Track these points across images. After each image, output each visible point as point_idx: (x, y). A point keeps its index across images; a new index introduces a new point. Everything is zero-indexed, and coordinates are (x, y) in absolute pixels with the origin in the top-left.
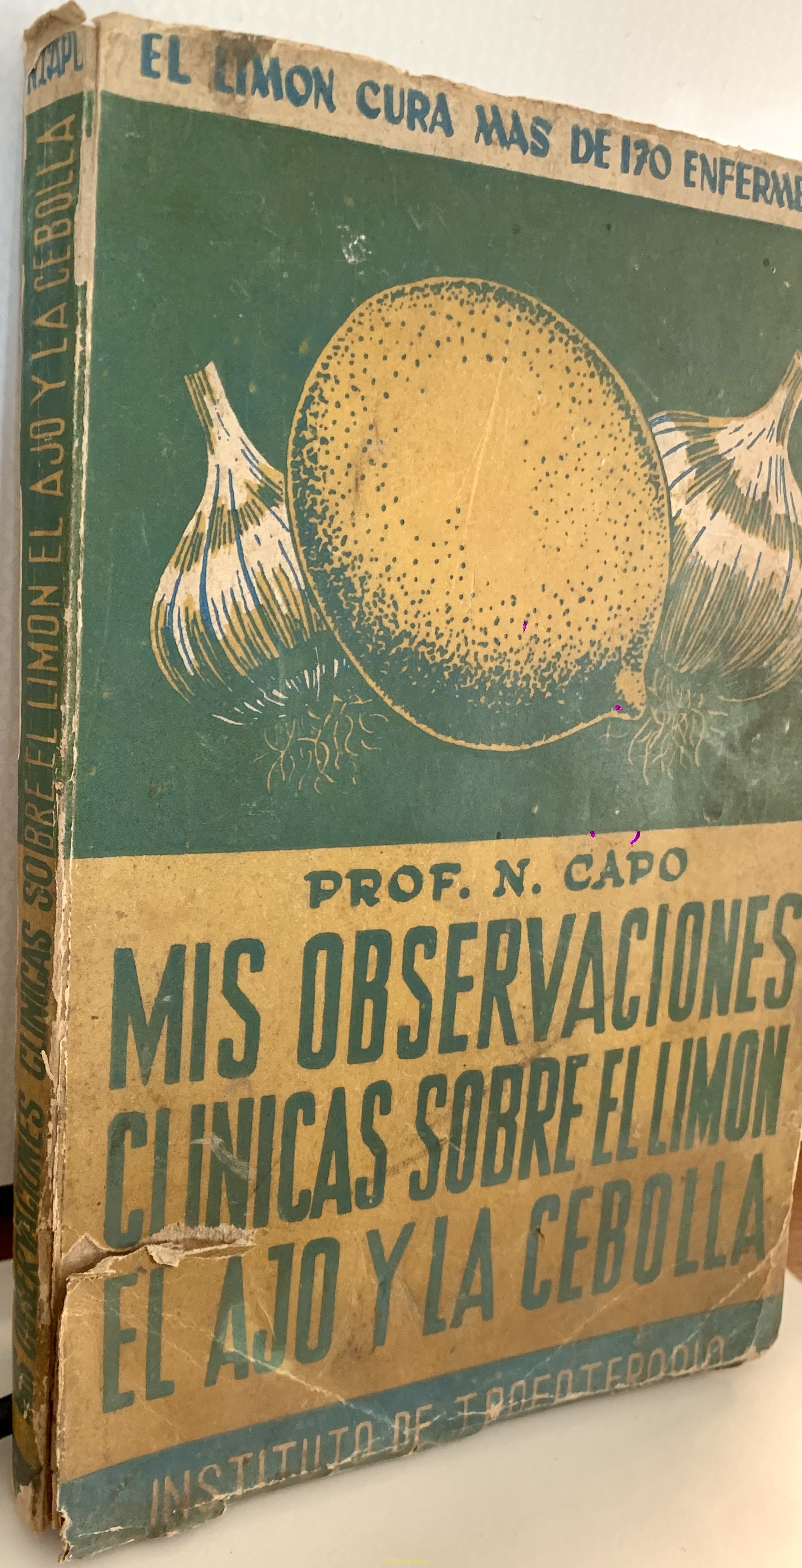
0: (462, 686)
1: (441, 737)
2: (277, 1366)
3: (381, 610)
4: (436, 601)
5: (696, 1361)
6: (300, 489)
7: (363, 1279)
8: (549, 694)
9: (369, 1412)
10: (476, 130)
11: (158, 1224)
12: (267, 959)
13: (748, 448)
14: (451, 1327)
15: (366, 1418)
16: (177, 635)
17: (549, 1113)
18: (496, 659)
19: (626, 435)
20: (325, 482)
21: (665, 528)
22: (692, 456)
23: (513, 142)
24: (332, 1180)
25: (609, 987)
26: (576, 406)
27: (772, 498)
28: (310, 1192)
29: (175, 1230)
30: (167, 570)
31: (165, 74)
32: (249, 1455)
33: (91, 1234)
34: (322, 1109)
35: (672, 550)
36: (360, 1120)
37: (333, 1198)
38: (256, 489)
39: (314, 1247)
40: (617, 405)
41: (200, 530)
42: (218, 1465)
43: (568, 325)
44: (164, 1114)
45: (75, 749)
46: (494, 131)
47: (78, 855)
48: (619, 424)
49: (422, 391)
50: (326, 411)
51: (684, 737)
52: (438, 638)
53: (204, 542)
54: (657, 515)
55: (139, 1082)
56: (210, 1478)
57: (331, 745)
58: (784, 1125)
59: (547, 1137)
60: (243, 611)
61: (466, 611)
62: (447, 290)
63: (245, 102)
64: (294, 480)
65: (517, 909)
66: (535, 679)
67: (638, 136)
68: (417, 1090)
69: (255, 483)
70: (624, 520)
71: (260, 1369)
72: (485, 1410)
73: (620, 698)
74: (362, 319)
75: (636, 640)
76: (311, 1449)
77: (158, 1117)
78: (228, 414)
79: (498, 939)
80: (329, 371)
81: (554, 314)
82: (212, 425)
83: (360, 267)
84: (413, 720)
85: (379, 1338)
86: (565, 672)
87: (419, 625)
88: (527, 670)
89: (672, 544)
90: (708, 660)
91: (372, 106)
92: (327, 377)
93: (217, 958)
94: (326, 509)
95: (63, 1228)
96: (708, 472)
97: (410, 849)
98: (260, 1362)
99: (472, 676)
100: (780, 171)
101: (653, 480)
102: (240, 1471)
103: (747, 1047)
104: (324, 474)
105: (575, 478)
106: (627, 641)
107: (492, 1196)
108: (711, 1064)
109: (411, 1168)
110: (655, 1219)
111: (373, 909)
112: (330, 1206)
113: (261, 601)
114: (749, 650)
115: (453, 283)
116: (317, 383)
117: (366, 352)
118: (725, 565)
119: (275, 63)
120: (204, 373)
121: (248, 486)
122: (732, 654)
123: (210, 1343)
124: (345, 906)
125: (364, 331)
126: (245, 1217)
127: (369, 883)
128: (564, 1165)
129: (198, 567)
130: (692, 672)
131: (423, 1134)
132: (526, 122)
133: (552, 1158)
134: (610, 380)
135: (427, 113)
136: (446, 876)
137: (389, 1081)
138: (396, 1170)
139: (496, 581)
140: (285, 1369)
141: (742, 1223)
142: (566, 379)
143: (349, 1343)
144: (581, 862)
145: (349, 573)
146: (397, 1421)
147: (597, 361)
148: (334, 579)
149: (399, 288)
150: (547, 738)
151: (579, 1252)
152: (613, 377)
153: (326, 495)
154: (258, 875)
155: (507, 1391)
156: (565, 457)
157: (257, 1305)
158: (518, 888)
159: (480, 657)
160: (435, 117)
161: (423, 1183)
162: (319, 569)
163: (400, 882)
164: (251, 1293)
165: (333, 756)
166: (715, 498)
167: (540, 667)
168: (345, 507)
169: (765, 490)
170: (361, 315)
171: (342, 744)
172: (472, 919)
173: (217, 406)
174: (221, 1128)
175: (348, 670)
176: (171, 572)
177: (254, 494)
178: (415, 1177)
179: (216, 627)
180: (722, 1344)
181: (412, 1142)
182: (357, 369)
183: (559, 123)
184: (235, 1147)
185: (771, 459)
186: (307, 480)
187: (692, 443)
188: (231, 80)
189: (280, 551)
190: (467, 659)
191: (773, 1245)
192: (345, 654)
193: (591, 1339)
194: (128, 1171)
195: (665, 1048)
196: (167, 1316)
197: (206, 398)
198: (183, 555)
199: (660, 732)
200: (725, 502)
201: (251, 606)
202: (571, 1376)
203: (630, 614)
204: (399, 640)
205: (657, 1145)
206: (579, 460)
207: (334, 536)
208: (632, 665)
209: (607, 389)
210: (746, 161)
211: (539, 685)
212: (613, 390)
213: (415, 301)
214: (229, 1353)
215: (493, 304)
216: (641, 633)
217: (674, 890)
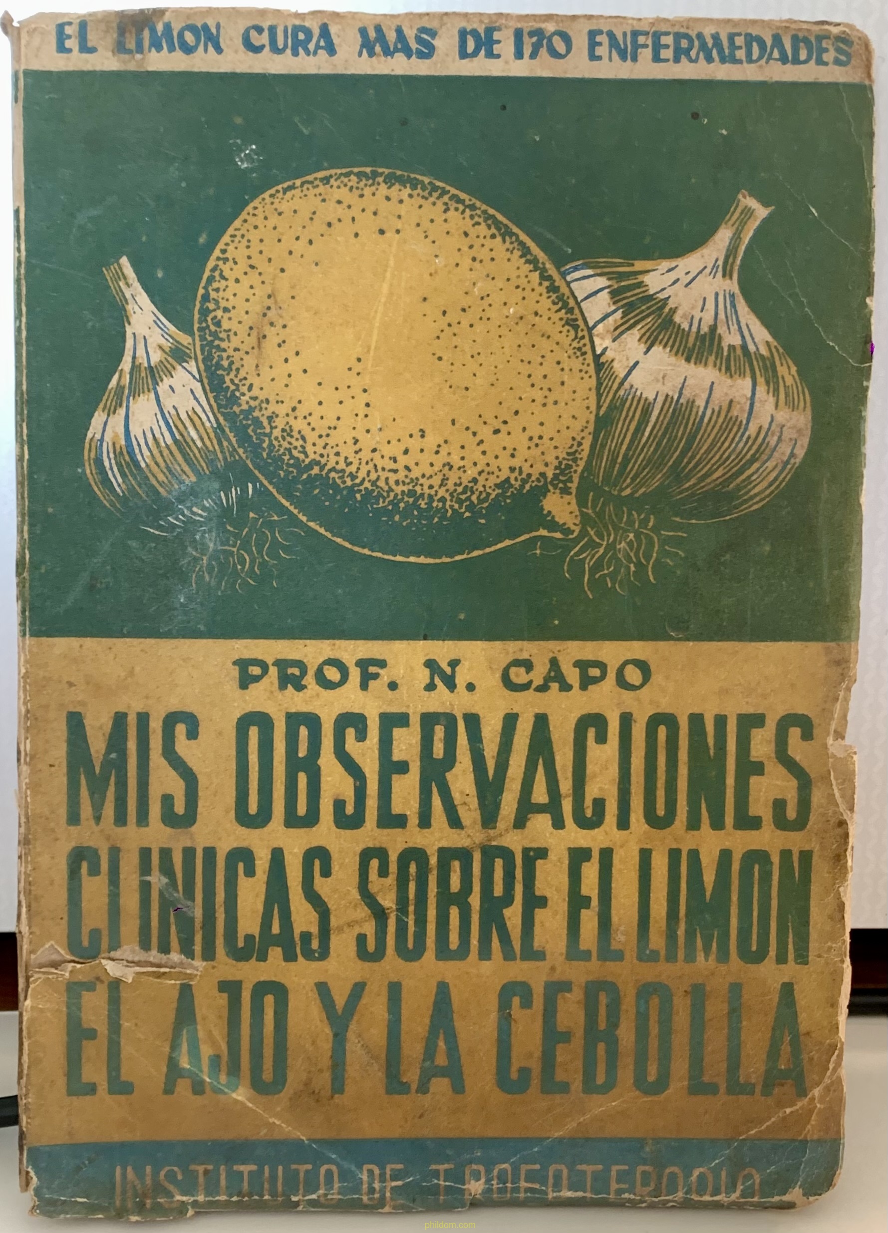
0: (375, 506)
1: (356, 549)
2: (234, 1091)
3: (290, 443)
4: (343, 434)
5: (723, 1188)
6: (207, 348)
7: (317, 1027)
8: (467, 514)
9: (334, 1156)
10: (359, 47)
11: (115, 945)
12: (201, 729)
13: (687, 286)
14: (417, 1092)
15: (330, 1161)
16: (107, 464)
17: (508, 899)
18: (408, 484)
19: (536, 285)
20: (229, 341)
21: (588, 365)
22: (616, 299)
23: (396, 50)
24: (276, 929)
25: (566, 786)
26: (477, 265)
27: (721, 330)
28: (254, 937)
29: (130, 950)
30: (96, 414)
31: (76, 49)
32: (210, 1167)
33: (57, 942)
34: (262, 863)
35: (599, 384)
36: (301, 879)
37: (278, 946)
38: (167, 350)
39: (262, 989)
40: (523, 260)
41: (122, 383)
42: (179, 1168)
43: (463, 196)
44: (115, 853)
45: (27, 552)
46: (378, 45)
47: (31, 635)
48: (527, 276)
49: (317, 264)
50: (227, 286)
51: (632, 554)
52: (347, 466)
53: (126, 391)
54: (578, 354)
55: (92, 822)
56: (171, 1176)
57: (250, 553)
58: (819, 956)
59: (508, 924)
60: (163, 444)
61: (374, 442)
62: (336, 180)
63: (143, 59)
64: (201, 341)
65: (451, 704)
66: (451, 501)
67: (532, 26)
68: (358, 859)
69: (167, 345)
70: (540, 360)
71: (217, 1091)
72: (464, 1185)
73: (549, 518)
74: (256, 212)
75: (563, 467)
76: (273, 1178)
77: (110, 854)
78: (140, 294)
79: (433, 730)
80: (227, 255)
81: (448, 188)
82: (127, 304)
83: (252, 170)
84: (328, 535)
85: (338, 1085)
86: (484, 495)
87: (328, 456)
88: (442, 493)
89: (598, 379)
90: (655, 483)
91: (257, 43)
92: (227, 259)
93: (156, 726)
94: (232, 363)
95: (31, 933)
96: (638, 311)
97: (334, 645)
98: (215, 1083)
99: (384, 499)
100: (708, 31)
101: (572, 324)
102: (201, 1179)
103: (757, 867)
104: (228, 336)
105: (479, 328)
106: (551, 467)
107: (450, 970)
108: (709, 877)
109: (357, 930)
110: (654, 1029)
111: (301, 694)
112: (275, 953)
113: (178, 437)
114: (707, 475)
115: (341, 174)
116: (217, 266)
117: (261, 237)
118: (667, 396)
119: (168, 27)
120: (119, 265)
121: (160, 347)
122: (688, 478)
123: (167, 1057)
124: (273, 689)
125: (259, 221)
126: (194, 950)
127: (296, 671)
128: (531, 953)
129: (122, 412)
130: (637, 495)
131: (367, 901)
132: (410, 33)
133: (517, 945)
134: (514, 238)
135: (311, 40)
136: (372, 669)
137: (328, 847)
138: (340, 929)
139: (402, 418)
140: (241, 1095)
141: (773, 1053)
142: (464, 243)
143: (306, 1085)
144: (519, 666)
145: (256, 414)
146: (365, 1172)
147: (497, 224)
148: (244, 418)
149: (290, 183)
150: (468, 554)
151: (561, 1045)
152: (517, 236)
153: (231, 352)
154: (189, 658)
155: (488, 1171)
156: (467, 309)
157: (210, 1031)
158: (451, 684)
159: (392, 482)
160: (318, 41)
161: (371, 946)
162: (229, 410)
163: (326, 673)
164: (204, 1019)
165: (253, 561)
166: (648, 334)
167: (455, 490)
168: (249, 362)
169: (712, 322)
170: (255, 208)
171: (260, 552)
172: (404, 710)
173: (131, 289)
174: (167, 869)
175: (262, 492)
176: (99, 415)
177: (166, 353)
178: (361, 939)
179: (139, 458)
180: (757, 1178)
181: (356, 906)
182: (254, 252)
183: (444, 29)
184: (180, 888)
185: (717, 294)
186: (212, 341)
187: (616, 286)
188: (131, 44)
189: (192, 397)
190: (378, 483)
191: (818, 1084)
192: (257, 478)
193: (587, 1139)
194: (85, 895)
195: (645, 856)
196: (126, 1024)
197: (122, 284)
198: (109, 403)
199: (601, 550)
200: (660, 337)
201: (169, 441)
202: (565, 1172)
203: (554, 443)
204: (310, 466)
205: (648, 952)
206: (484, 310)
207: (240, 384)
208: (561, 489)
209: (511, 247)
210: (664, 28)
211: (456, 506)
212: (517, 247)
213: (305, 192)
214: (184, 1069)
215: (383, 186)
216: (568, 460)
217: (638, 700)
